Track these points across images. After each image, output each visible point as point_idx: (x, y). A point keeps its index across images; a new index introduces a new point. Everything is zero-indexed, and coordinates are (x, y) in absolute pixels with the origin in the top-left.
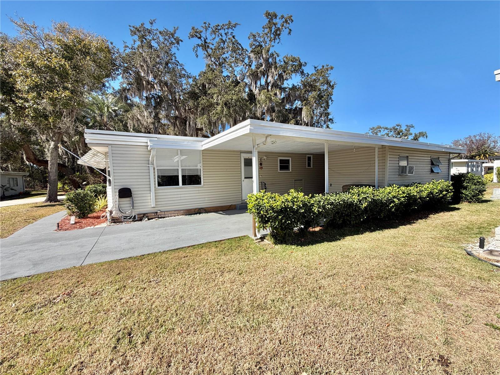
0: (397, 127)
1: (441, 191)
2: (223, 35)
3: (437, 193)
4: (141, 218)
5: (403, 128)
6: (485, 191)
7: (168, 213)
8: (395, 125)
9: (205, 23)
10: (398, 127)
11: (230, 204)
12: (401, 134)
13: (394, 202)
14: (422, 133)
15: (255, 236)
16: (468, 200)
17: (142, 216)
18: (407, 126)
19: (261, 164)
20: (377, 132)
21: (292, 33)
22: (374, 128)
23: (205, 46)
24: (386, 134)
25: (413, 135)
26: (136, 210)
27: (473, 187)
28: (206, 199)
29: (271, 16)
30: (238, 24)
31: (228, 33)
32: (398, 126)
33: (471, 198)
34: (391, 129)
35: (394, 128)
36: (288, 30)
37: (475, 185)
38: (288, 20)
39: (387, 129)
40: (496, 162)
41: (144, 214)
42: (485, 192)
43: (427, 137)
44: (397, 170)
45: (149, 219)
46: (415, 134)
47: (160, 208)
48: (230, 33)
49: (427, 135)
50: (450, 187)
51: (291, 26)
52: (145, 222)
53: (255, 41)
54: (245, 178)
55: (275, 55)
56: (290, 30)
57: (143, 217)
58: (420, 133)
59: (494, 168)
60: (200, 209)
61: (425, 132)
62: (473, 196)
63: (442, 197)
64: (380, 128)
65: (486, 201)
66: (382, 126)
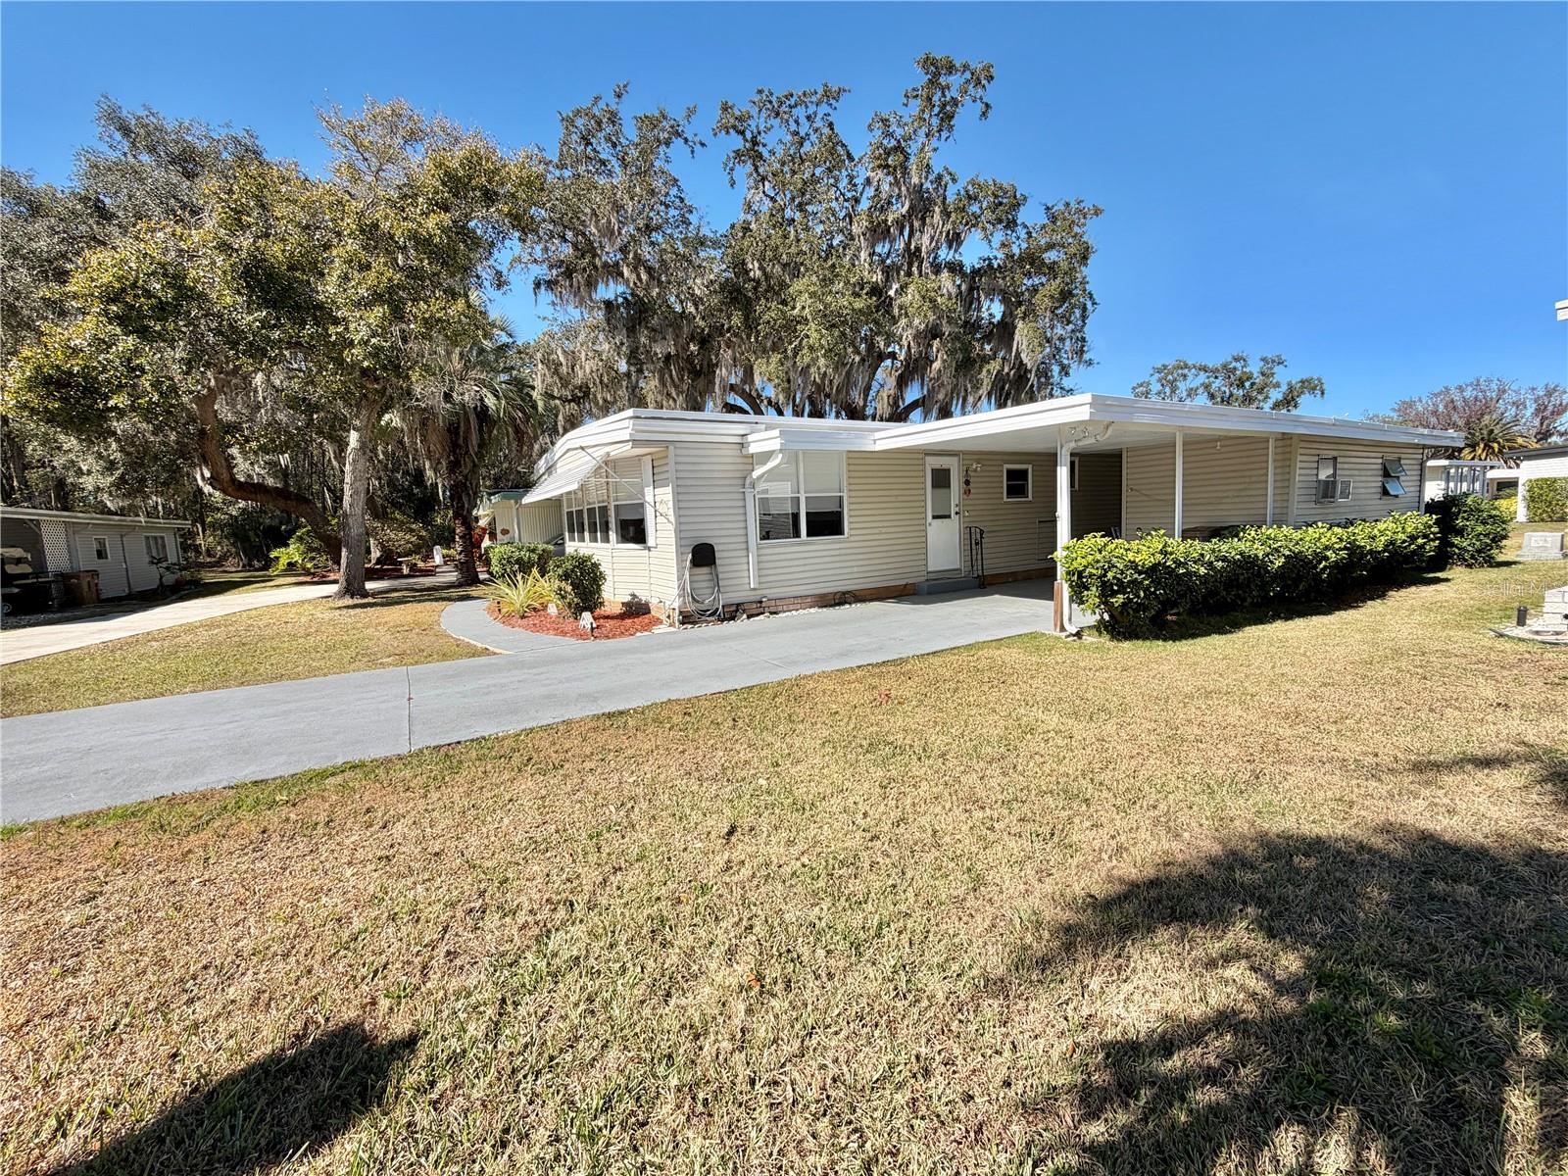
0: (1234, 364)
1: (1413, 538)
2: (803, 120)
3: (1404, 542)
4: (731, 613)
5: (1254, 368)
6: (1505, 537)
7: (787, 601)
8: (1229, 359)
9: (760, 92)
10: (1238, 365)
11: (903, 582)
12: (1247, 384)
13: (1326, 558)
14: (1309, 381)
15: (1063, 629)
16: (1466, 560)
17: (734, 608)
18: (1263, 360)
19: (967, 483)
20: (1175, 380)
21: (990, 113)
22: (1165, 367)
23: (752, 152)
24: (1202, 385)
25: (1284, 388)
26: (725, 596)
27: (1480, 529)
28: (855, 569)
29: (936, 69)
30: (845, 91)
31: (815, 113)
32: (1237, 359)
33: (1473, 557)
34: (1217, 370)
35: (1225, 366)
36: (979, 107)
37: (1484, 523)
38: (981, 78)
39: (1205, 369)
40: (1525, 464)
41: (738, 605)
42: (1504, 542)
43: (1323, 393)
44: (1314, 491)
45: (749, 617)
46: (1289, 384)
47: (764, 592)
48: (819, 116)
49: (1324, 387)
50: (1430, 527)
51: (991, 94)
52: (741, 624)
53: (889, 135)
54: (934, 517)
55: (947, 178)
56: (987, 106)
57: (737, 611)
58: (1302, 382)
59: (1520, 483)
60: (844, 593)
61: (1319, 380)
62: (1479, 551)
63: (1414, 552)
64: (1186, 366)
65: (1508, 564)
66: (1190, 363)
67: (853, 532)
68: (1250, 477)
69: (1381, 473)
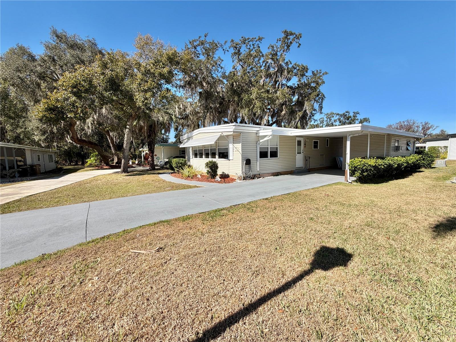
0: (346, 113)
1: (417, 161)
2: (252, 45)
3: (415, 161)
5: (352, 114)
6: (434, 161)
7: (265, 174)
8: (345, 112)
9: (242, 37)
10: (347, 114)
11: (290, 170)
12: (350, 119)
13: (404, 165)
14: (366, 119)
15: (347, 181)
16: (425, 167)
17: (254, 176)
18: (354, 112)
19: (305, 144)
20: (331, 117)
21: (301, 46)
22: (328, 114)
23: (238, 53)
24: (338, 119)
25: (359, 120)
26: (253, 172)
27: (429, 159)
28: (280, 166)
29: (287, 34)
30: (263, 38)
31: (255, 44)
32: (347, 112)
33: (427, 166)
34: (342, 115)
35: (344, 114)
36: (298, 44)
37: (429, 157)
38: (298, 37)
39: (338, 114)
40: (427, 143)
41: (255, 175)
42: (434, 162)
43: (369, 122)
44: (394, 149)
45: (258, 178)
46: (361, 119)
47: (260, 172)
48: (256, 44)
49: (370, 120)
50: (421, 158)
51: (301, 41)
52: (256, 180)
53: (273, 50)
54: (298, 153)
55: (289, 63)
56: (300, 44)
57: (255, 177)
58: (364, 119)
59: (426, 147)
60: (278, 173)
61: (368, 118)
62: (428, 164)
63: (417, 164)
64: (333, 114)
65: (434, 168)
66: (334, 113)
67: (280, 157)
68: (379, 144)
69: (406, 144)
